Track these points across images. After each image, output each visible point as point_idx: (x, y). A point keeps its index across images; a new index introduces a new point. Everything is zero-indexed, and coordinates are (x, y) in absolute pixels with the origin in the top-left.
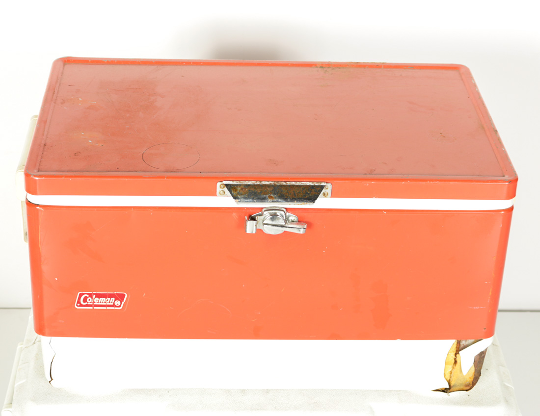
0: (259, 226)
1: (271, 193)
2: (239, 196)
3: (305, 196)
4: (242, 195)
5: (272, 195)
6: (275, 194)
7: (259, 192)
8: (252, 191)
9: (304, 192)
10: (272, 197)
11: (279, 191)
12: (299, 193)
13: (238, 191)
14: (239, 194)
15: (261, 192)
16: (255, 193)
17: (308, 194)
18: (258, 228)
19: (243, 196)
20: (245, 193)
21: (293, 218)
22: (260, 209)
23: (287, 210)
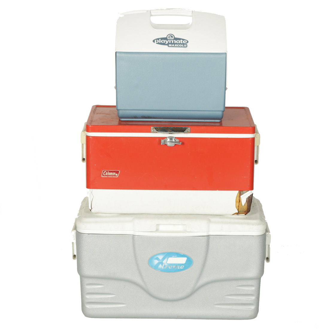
5: (170, 130)
21: (177, 140)
22: (166, 138)
23: (175, 138)
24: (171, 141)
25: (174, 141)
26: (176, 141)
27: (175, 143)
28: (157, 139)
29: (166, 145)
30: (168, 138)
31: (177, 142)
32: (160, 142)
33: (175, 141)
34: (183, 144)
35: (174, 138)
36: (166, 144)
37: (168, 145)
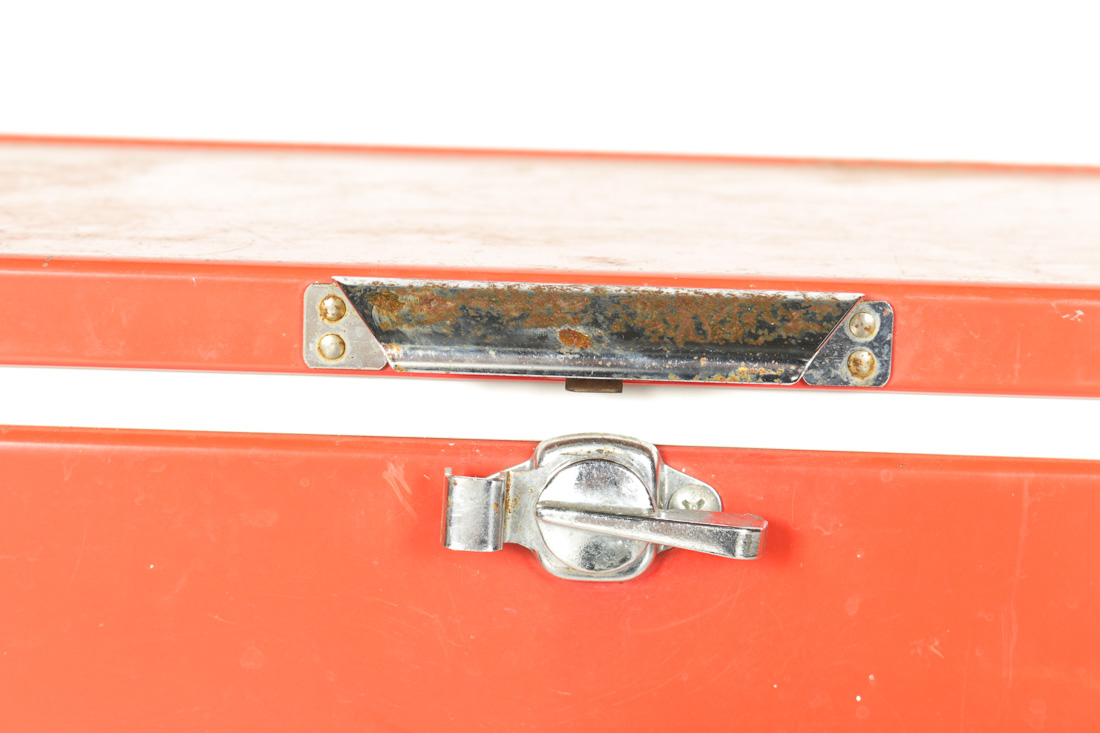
0: (516, 528)
1: (577, 320)
2: (405, 328)
3: (756, 337)
4: (420, 323)
5: (580, 330)
6: (596, 323)
7: (516, 314)
8: (477, 310)
9: (752, 320)
10: (579, 336)
11: (616, 316)
12: (722, 322)
13: (405, 309)
14: (406, 319)
15: (522, 317)
16: (493, 319)
17: (772, 329)
18: (509, 537)
19: (427, 329)
20: (442, 319)
21: (693, 493)
22: (527, 450)
23: (667, 454)
24: (594, 499)
25: (642, 503)
26: (669, 506)
27: (667, 526)
28: (394, 473)
29: (521, 553)
30: (551, 458)
31: (691, 522)
32: (434, 504)
33: (658, 500)
34: (778, 542)
35: (642, 460)
36: (528, 540)
37: (549, 565)
